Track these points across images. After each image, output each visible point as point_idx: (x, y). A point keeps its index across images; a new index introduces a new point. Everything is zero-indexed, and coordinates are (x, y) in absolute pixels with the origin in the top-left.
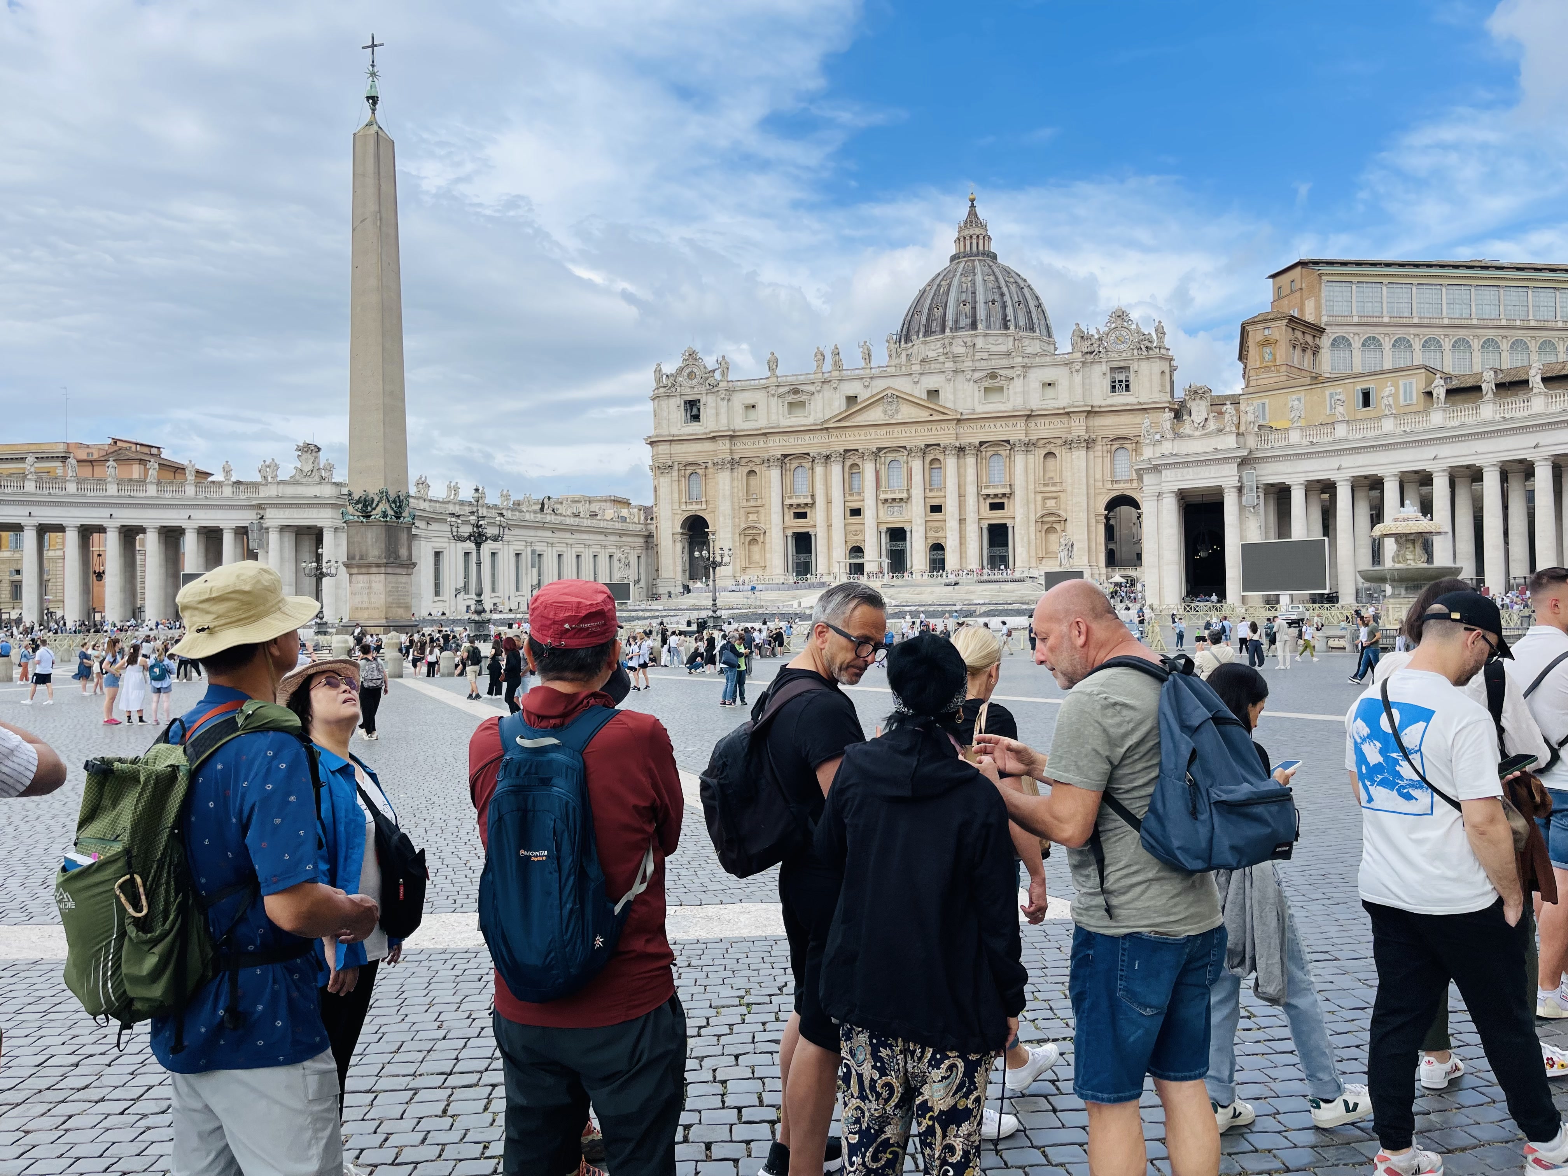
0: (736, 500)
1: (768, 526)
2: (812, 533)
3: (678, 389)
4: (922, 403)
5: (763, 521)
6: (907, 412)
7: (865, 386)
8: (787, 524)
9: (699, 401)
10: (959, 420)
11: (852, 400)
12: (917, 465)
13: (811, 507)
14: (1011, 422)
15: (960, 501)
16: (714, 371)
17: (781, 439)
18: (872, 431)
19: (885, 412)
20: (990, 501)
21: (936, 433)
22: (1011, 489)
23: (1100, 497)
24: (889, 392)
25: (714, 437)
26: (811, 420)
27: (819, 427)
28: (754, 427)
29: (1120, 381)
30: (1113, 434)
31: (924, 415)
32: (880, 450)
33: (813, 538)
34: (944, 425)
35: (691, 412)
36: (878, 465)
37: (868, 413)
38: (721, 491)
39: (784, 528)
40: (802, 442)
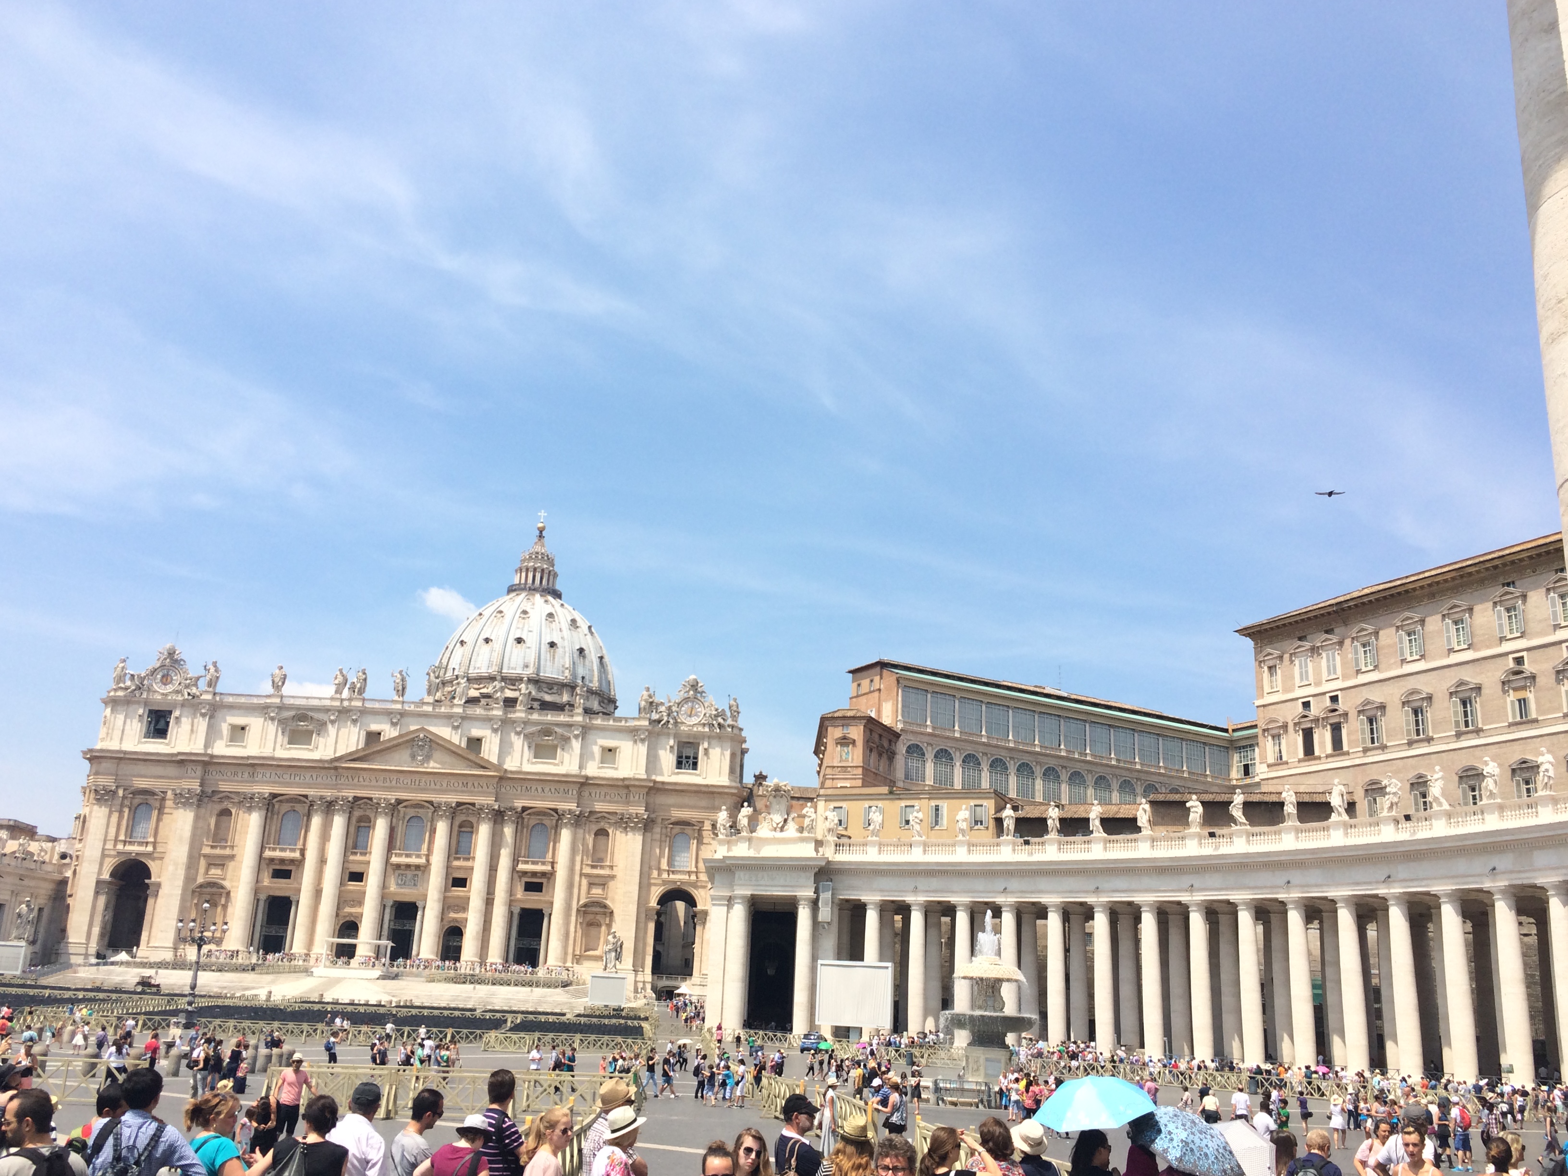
1: (235, 884)
2: (293, 898)
3: (145, 695)
4: (460, 752)
5: (229, 876)
6: (441, 762)
7: (392, 724)
8: (262, 883)
9: (170, 712)
10: (501, 778)
11: (373, 737)
12: (442, 828)
13: (298, 865)
14: (562, 787)
15: (490, 876)
16: (198, 679)
17: (274, 774)
18: (394, 777)
19: (413, 757)
20: (526, 880)
21: (472, 790)
22: (553, 867)
23: (654, 889)
24: (421, 734)
25: (182, 762)
26: (316, 755)
27: (327, 765)
28: (240, 755)
29: (688, 757)
30: (675, 816)
31: (461, 767)
32: (399, 802)
33: (293, 905)
34: (483, 783)
35: (156, 725)
36: (394, 820)
37: (392, 755)
39: (256, 889)
40: (301, 781)
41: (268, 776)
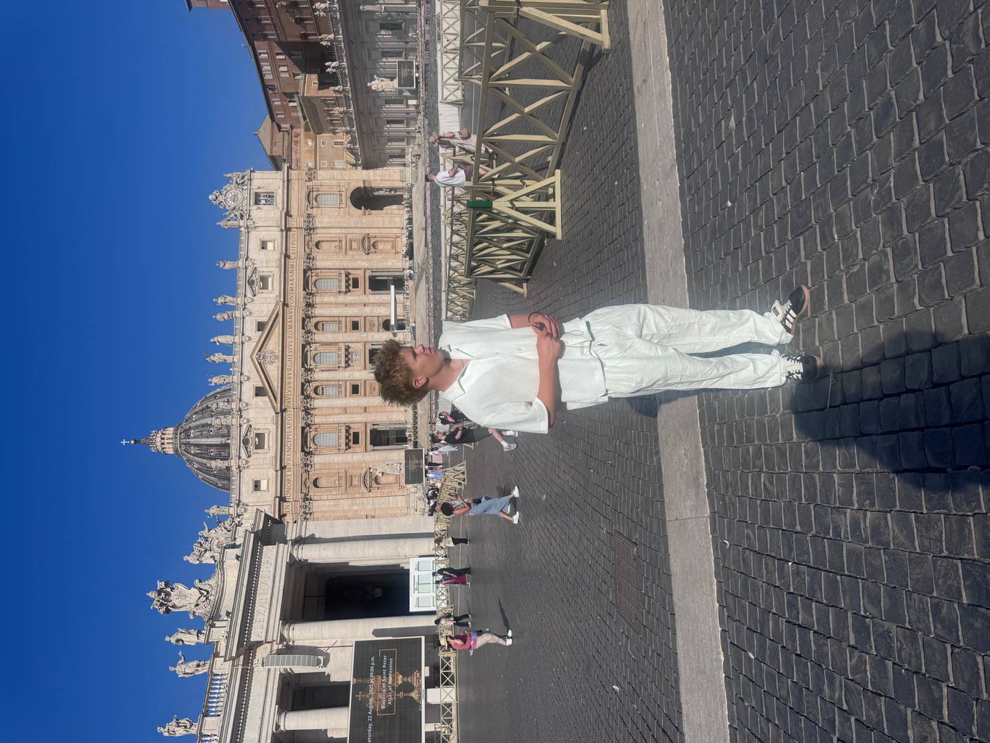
0: (339, 497)
1: (364, 466)
2: (371, 427)
4: (267, 333)
5: (360, 472)
6: (274, 345)
7: (248, 380)
8: (362, 449)
10: (285, 305)
11: (259, 392)
12: (319, 337)
13: (350, 428)
14: (289, 269)
15: (350, 305)
17: (287, 453)
18: (287, 373)
19: (272, 362)
20: (351, 288)
21: (293, 322)
23: (351, 212)
24: (255, 357)
26: (273, 428)
27: (280, 418)
28: (274, 482)
30: (305, 203)
31: (277, 330)
32: (303, 366)
33: (375, 427)
34: (288, 316)
36: (317, 369)
37: (271, 376)
38: (330, 509)
39: (366, 451)
40: (292, 434)
41: (289, 457)
